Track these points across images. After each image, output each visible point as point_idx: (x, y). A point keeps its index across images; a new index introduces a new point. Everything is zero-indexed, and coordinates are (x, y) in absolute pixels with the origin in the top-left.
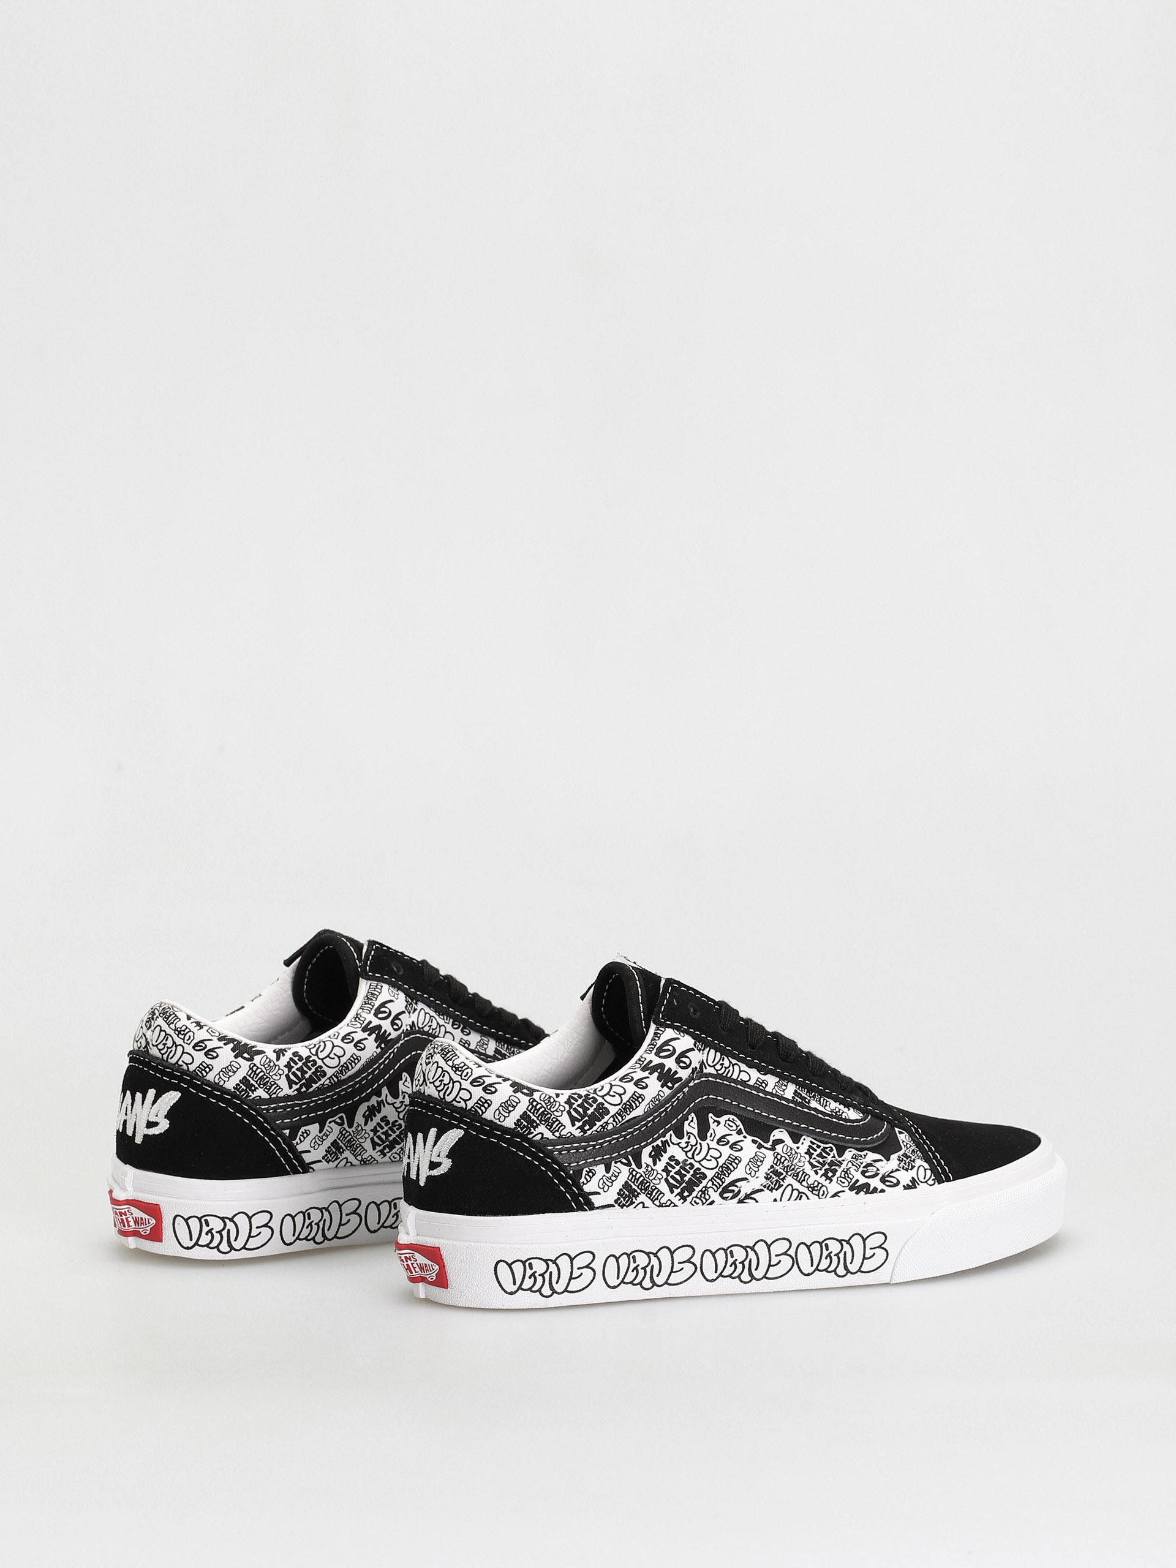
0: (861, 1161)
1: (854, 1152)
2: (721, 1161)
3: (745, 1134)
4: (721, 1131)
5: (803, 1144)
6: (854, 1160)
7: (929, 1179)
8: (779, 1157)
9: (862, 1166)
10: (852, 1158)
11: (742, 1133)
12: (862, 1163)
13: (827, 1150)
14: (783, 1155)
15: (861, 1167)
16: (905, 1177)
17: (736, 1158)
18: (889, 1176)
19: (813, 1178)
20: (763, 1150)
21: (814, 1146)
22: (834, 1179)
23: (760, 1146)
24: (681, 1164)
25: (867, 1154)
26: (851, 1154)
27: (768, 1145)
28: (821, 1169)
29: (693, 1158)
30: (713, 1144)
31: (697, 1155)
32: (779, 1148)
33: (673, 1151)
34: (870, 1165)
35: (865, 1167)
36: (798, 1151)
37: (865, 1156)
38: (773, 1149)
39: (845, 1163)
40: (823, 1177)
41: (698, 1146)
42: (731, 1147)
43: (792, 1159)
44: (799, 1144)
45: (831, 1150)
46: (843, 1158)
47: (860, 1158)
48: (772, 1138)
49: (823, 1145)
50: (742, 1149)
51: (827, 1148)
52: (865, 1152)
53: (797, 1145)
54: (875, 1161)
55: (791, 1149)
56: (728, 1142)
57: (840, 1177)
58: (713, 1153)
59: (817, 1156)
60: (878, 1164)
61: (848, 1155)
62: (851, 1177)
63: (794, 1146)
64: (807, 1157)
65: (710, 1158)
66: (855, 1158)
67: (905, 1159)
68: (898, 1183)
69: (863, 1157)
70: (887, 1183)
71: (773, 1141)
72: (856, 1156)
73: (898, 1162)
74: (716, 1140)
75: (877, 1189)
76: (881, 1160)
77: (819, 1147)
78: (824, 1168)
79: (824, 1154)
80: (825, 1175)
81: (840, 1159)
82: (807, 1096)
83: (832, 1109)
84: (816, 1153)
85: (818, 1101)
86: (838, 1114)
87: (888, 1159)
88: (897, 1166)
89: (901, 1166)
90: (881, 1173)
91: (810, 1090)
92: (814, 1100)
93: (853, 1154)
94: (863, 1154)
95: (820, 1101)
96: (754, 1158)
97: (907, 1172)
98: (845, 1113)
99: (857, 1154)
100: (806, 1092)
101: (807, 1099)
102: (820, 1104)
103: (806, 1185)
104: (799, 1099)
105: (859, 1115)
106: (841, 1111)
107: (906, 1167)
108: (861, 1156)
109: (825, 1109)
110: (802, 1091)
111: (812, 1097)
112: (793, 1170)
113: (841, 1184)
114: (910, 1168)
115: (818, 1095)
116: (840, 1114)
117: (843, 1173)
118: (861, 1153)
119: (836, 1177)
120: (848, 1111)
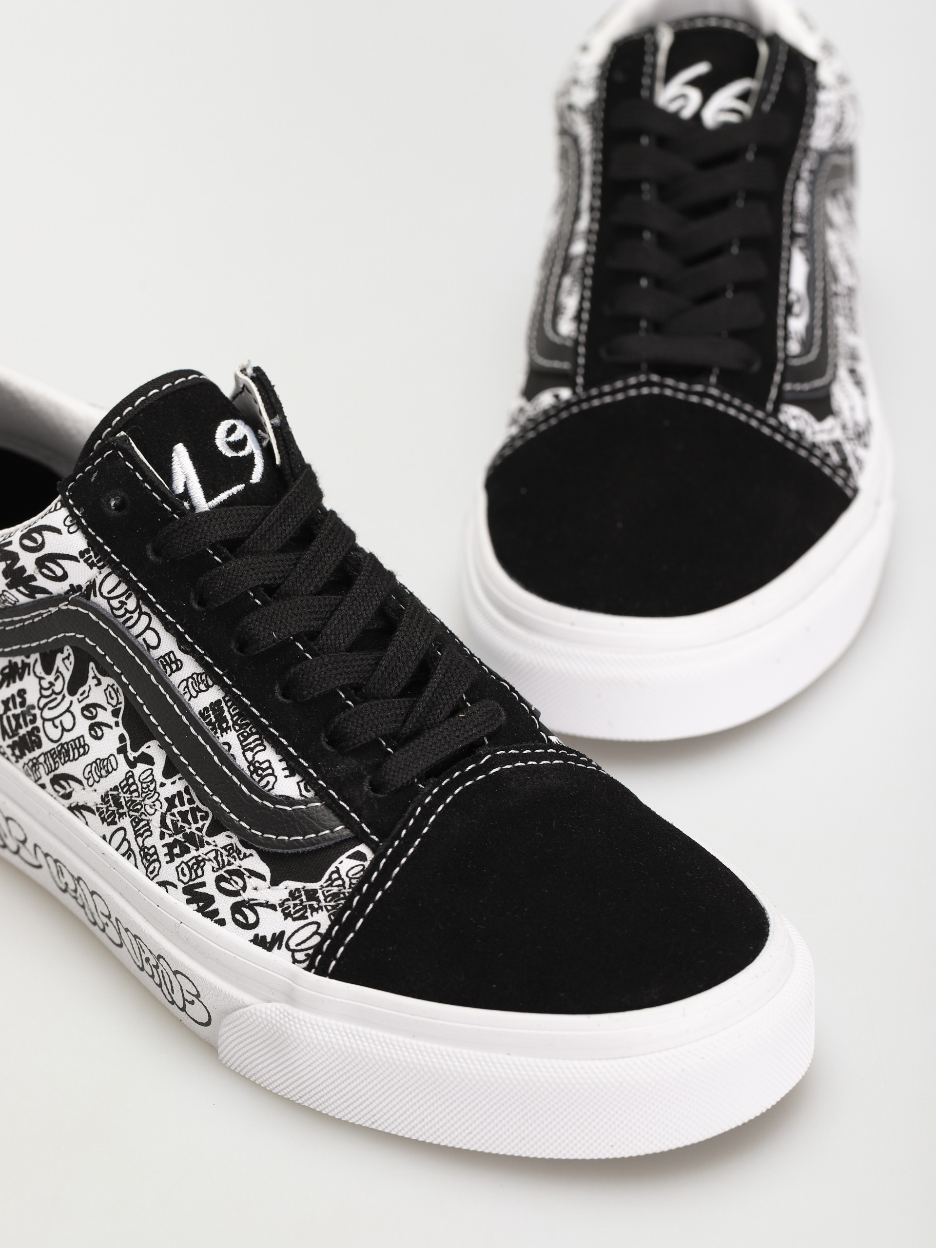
0: (232, 860)
1: (235, 840)
2: (66, 738)
3: (120, 720)
4: (97, 695)
5: (173, 783)
6: (225, 853)
7: (302, 950)
8: (131, 781)
9: (228, 868)
10: (224, 848)
11: (118, 718)
12: (229, 864)
13: (199, 814)
14: (137, 782)
15: (224, 869)
16: (272, 924)
17: (84, 746)
19: (154, 840)
20: (121, 757)
21: (186, 797)
22: (177, 861)
23: (122, 750)
24: (25, 709)
25: (251, 855)
26: (228, 841)
27: (132, 755)
28: (170, 836)
29: (42, 709)
30: (77, 708)
31: (49, 709)
32: (141, 767)
33: (28, 682)
34: (238, 873)
35: (232, 873)
36: (159, 789)
37: (245, 856)
38: (132, 764)
39: (207, 848)
40: (166, 848)
41: (59, 698)
42: (92, 727)
43: (144, 795)
44: (168, 782)
45: (204, 818)
46: (210, 840)
47: (235, 854)
48: (143, 749)
49: (198, 803)
50: (100, 738)
51: (201, 811)
52: (248, 852)
53: (164, 780)
54: (253, 873)
55: (153, 781)
56: (95, 717)
57: (186, 864)
58: (67, 720)
59: (178, 812)
60: (252, 882)
61: (222, 840)
62: (200, 872)
63: (159, 778)
64: (165, 805)
65: (58, 724)
66: (228, 851)
67: (304, 898)
68: (255, 924)
69: (241, 856)
70: (238, 917)
71: (143, 752)
72: (232, 848)
73: (287, 897)
74: (84, 703)
75: (217, 914)
76: (262, 877)
77: (191, 801)
78: (175, 837)
79: (190, 817)
80: (171, 847)
81: (206, 839)
82: (232, 719)
83: (256, 759)
84: (180, 808)
85: (243, 736)
86: (260, 772)
87: (275, 882)
88: (280, 902)
89: (286, 904)
90: (245, 896)
91: (244, 713)
92: (237, 731)
93: (229, 843)
94: (245, 854)
95: (246, 738)
96: (104, 760)
97: (286, 918)
98: (276, 777)
99: (236, 847)
100: (233, 713)
101: (227, 722)
102: (241, 742)
103: (141, 845)
104: (212, 717)
105: (303, 793)
106: (270, 771)
107: (293, 911)
108: (239, 853)
109: (243, 753)
110: (229, 708)
111: (238, 725)
112: (137, 811)
113: (180, 873)
114: (297, 915)
115: (250, 730)
116: (264, 774)
117: (194, 861)
118: (243, 850)
119: (181, 859)
120: (286, 777)
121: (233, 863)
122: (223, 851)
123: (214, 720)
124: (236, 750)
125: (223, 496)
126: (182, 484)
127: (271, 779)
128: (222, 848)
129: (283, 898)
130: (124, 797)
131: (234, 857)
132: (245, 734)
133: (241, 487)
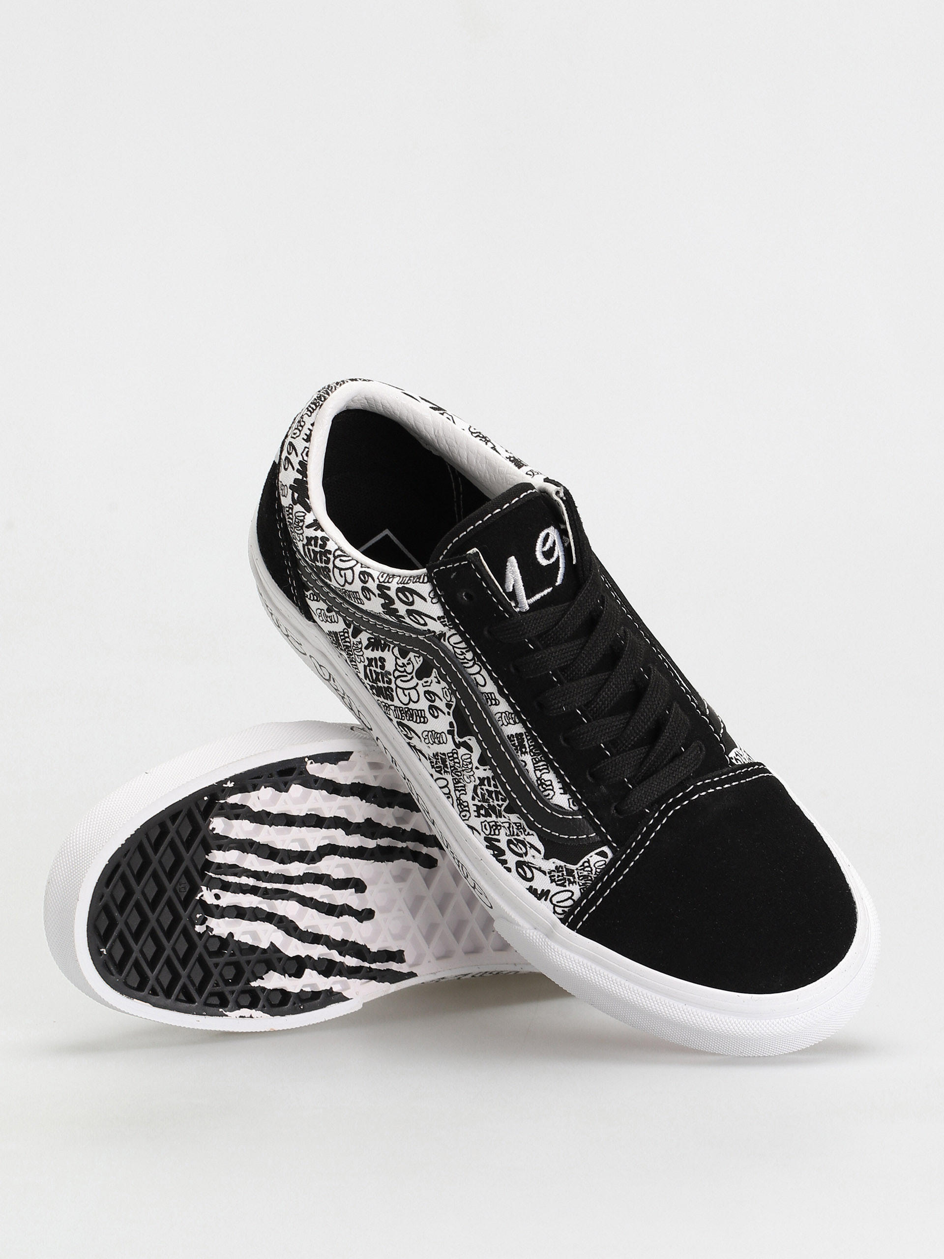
0: (520, 834)
1: (522, 822)
2: (412, 706)
3: (451, 712)
4: (436, 688)
5: (485, 770)
6: (515, 827)
7: (560, 907)
8: (455, 755)
9: (516, 837)
10: (515, 824)
11: (450, 710)
12: (517, 835)
13: (500, 796)
14: (460, 758)
15: (514, 837)
16: (542, 882)
17: (424, 717)
18: (530, 868)
19: (467, 798)
20: (450, 737)
21: (492, 782)
22: (482, 819)
23: (451, 733)
24: (384, 672)
25: (533, 835)
26: (518, 821)
27: (457, 739)
28: (479, 801)
29: (396, 678)
30: (421, 689)
31: (401, 680)
32: (463, 750)
33: (388, 655)
34: (523, 843)
35: (519, 841)
36: (474, 769)
37: (528, 834)
38: (458, 746)
39: (504, 819)
40: (475, 807)
41: (409, 677)
42: (431, 707)
43: (464, 768)
44: (481, 768)
45: (503, 800)
46: (506, 814)
47: (522, 830)
48: (466, 739)
49: (500, 789)
50: (436, 717)
52: (531, 832)
53: (478, 766)
54: (532, 846)
55: (471, 762)
56: (434, 701)
57: (488, 823)
58: (413, 694)
59: (486, 790)
60: (532, 852)
61: (514, 818)
62: (497, 832)
63: (475, 763)
64: (478, 781)
65: (407, 694)
66: (518, 826)
67: (565, 873)
68: (531, 880)
69: (526, 833)
70: (520, 870)
71: (465, 741)
72: (520, 826)
73: (554, 869)
74: (426, 689)
75: (506, 863)
76: (539, 852)
77: (496, 786)
78: (482, 803)
79: (494, 796)
80: (479, 808)
81: (504, 813)
82: (529, 748)
83: (542, 778)
84: (487, 787)
85: (535, 760)
86: (544, 786)
87: (547, 857)
88: (549, 871)
89: (553, 874)
90: (525, 859)
91: (537, 746)
92: (532, 756)
93: (519, 822)
94: (528, 833)
95: (537, 762)
96: (438, 733)
97: (551, 882)
98: (554, 792)
99: (523, 826)
100: (530, 744)
101: (526, 749)
102: (534, 764)
103: (458, 796)
104: (516, 742)
105: (571, 806)
106: (551, 787)
107: (557, 879)
108: (525, 831)
109: (535, 771)
110: (528, 740)
111: (533, 752)
112: (458, 775)
113: (483, 827)
114: (559, 883)
115: (541, 758)
116: (547, 788)
117: (494, 823)
118: (528, 830)
119: (485, 819)
120: (561, 794)
121: (519, 836)
122: (514, 825)
123: (517, 744)
124: (530, 767)
125: (538, 596)
126: (512, 586)
127: (551, 793)
128: (514, 823)
129: (551, 869)
130: (450, 763)
131: (521, 832)
132: (537, 759)
133: (550, 590)
